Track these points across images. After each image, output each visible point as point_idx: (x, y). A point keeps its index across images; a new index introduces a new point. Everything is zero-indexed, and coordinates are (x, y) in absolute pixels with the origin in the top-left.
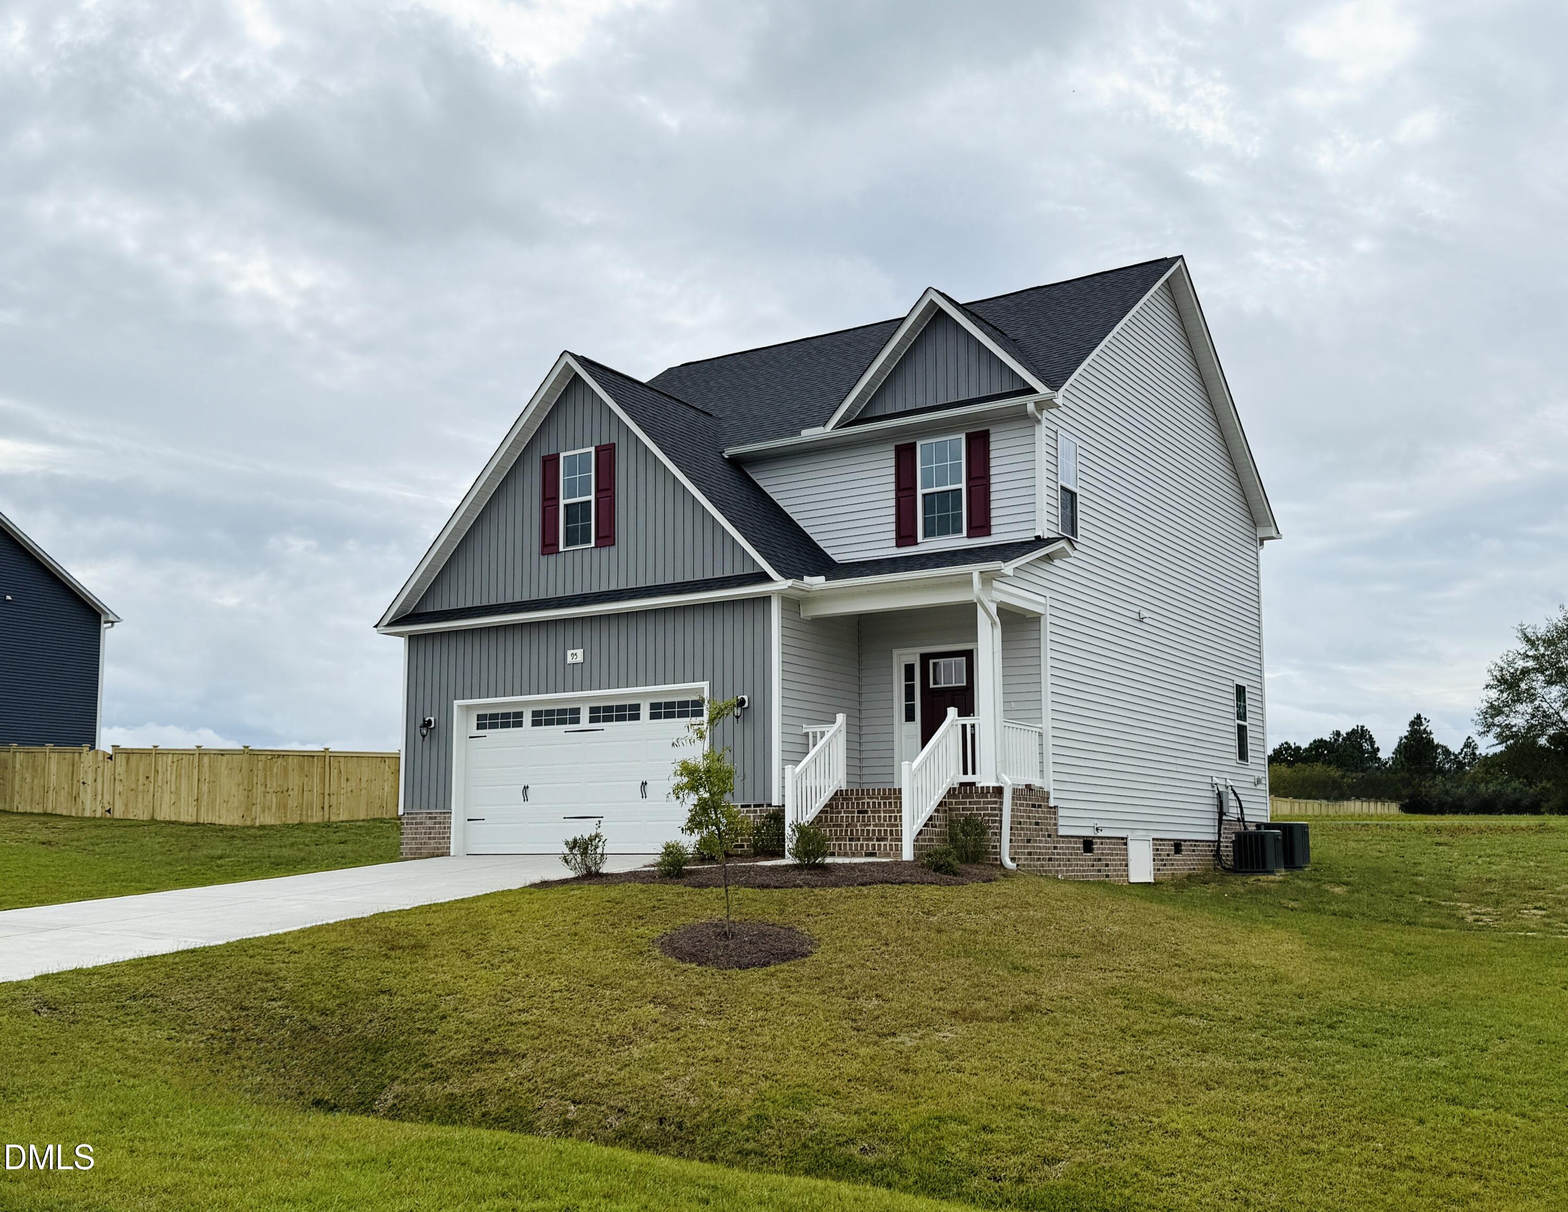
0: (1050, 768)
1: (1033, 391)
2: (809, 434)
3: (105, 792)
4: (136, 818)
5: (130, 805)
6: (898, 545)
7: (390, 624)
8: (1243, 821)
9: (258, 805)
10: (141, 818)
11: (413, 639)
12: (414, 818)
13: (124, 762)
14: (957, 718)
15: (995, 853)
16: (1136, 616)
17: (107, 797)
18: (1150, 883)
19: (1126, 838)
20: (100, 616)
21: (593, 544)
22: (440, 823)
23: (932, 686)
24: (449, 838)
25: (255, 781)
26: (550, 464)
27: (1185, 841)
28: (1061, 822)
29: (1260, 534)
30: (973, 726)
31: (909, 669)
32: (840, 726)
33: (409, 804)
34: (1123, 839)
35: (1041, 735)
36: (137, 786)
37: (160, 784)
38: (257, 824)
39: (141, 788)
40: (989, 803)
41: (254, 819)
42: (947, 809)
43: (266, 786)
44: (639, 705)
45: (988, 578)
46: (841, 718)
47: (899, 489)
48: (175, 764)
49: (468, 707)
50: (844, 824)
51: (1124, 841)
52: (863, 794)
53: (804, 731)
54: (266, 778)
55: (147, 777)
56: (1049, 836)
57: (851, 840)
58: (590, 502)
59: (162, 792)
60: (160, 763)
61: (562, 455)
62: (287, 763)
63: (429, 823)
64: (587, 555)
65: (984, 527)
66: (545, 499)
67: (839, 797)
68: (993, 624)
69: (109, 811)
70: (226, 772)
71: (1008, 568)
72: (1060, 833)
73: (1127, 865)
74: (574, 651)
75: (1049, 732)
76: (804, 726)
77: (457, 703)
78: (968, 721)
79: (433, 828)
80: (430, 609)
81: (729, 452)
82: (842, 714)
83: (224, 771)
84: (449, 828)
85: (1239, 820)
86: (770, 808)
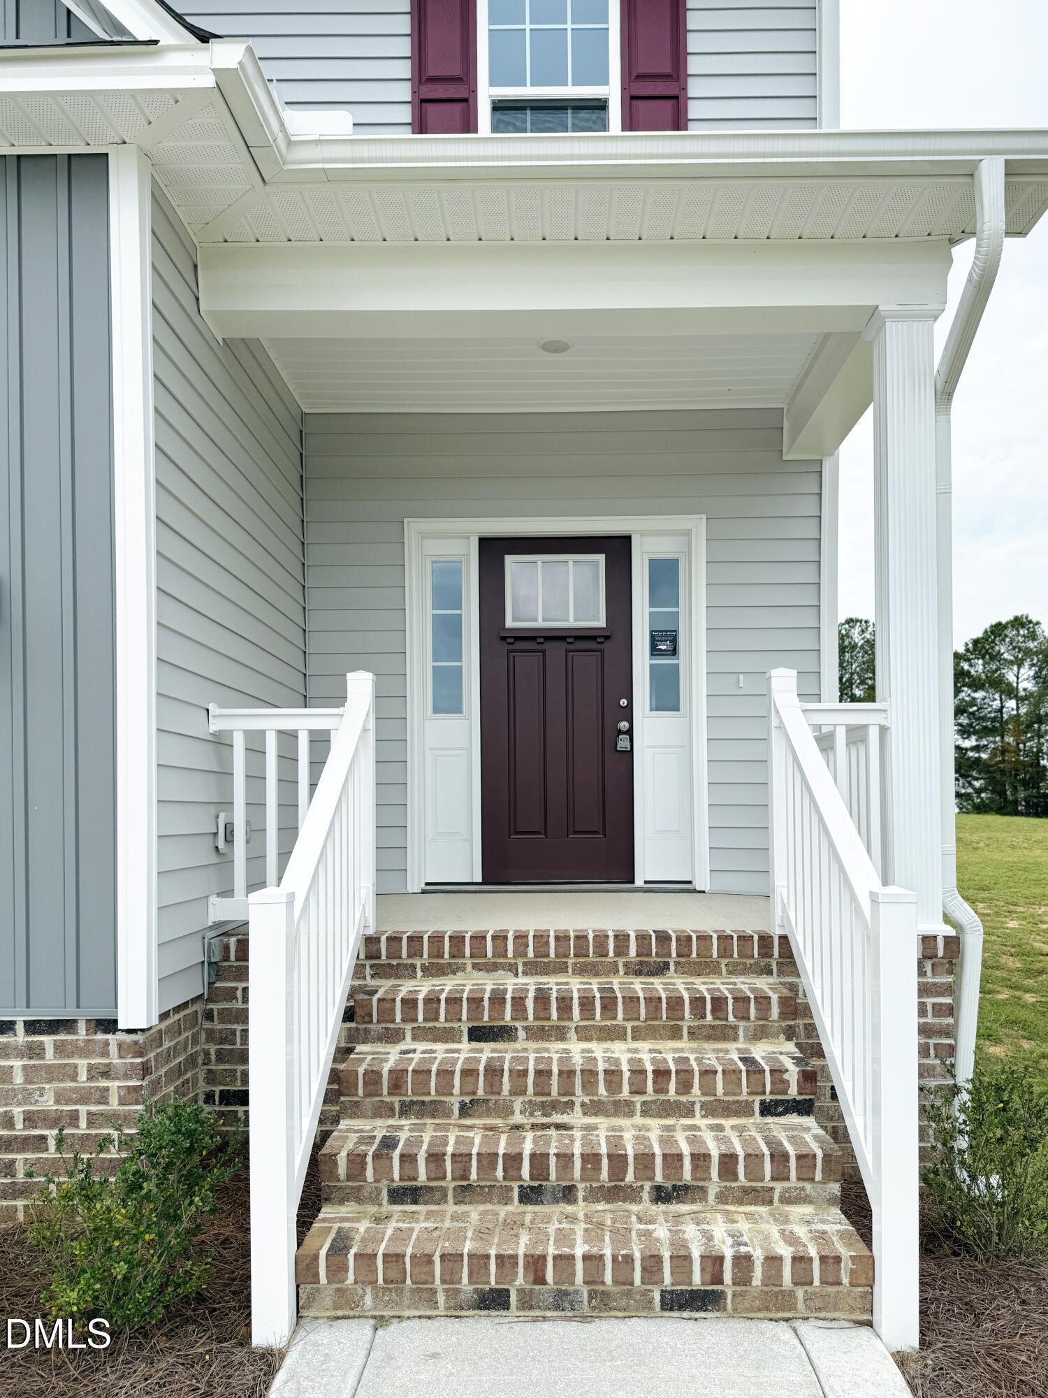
53: (216, 726)
76: (213, 709)
86: (109, 1037)
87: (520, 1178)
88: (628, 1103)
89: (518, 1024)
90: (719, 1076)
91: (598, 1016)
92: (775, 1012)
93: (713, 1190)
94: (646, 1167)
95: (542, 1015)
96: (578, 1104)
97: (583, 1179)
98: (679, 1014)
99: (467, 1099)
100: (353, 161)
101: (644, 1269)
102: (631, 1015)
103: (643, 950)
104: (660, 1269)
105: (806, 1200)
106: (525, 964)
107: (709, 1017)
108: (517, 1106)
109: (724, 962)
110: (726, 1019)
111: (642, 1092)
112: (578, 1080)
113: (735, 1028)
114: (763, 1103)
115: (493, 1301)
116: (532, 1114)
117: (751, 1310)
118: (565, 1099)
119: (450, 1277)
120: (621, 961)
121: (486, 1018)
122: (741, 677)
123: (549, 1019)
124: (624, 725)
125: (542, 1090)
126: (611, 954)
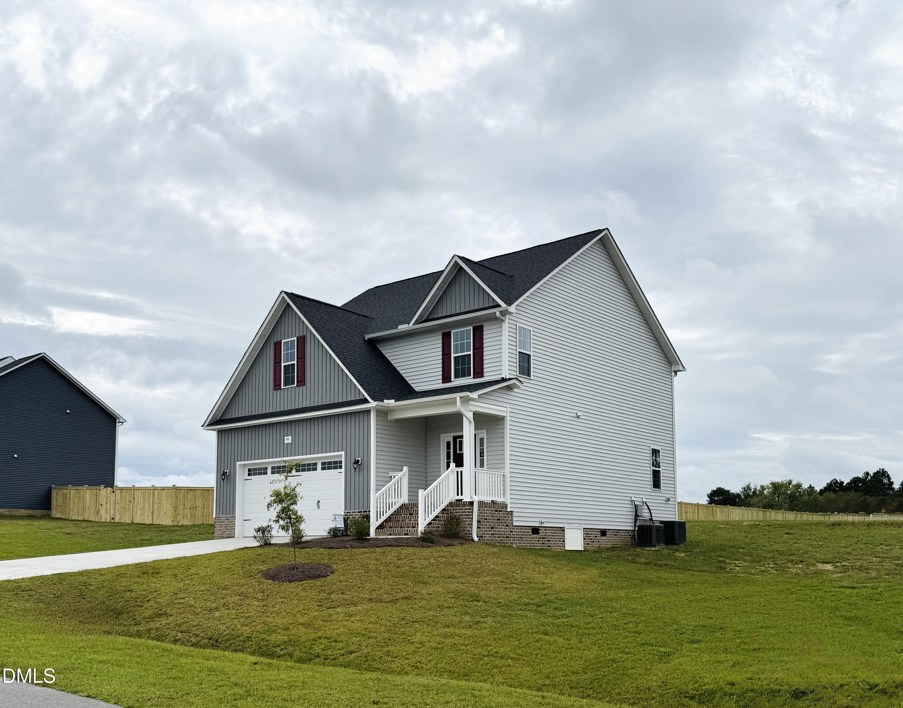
0: (508, 492)
1: (499, 306)
2: (403, 328)
3: (111, 509)
4: (125, 522)
5: (122, 516)
6: (443, 382)
7: (208, 425)
8: (653, 520)
9: (181, 515)
10: (127, 522)
11: (220, 432)
12: (220, 520)
13: (119, 494)
14: (455, 468)
15: (469, 534)
16: (575, 415)
17: (112, 512)
18: (581, 551)
19: (564, 528)
20: (116, 419)
21: (296, 385)
22: (231, 522)
23: (458, 452)
24: (235, 529)
25: (179, 503)
26: (278, 345)
27: (609, 530)
28: (515, 519)
29: (673, 369)
30: (461, 472)
31: (448, 443)
32: (405, 473)
33: (218, 513)
34: (561, 528)
35: (504, 476)
36: (125, 505)
37: (136, 505)
38: (180, 524)
39: (127, 507)
40: (467, 509)
41: (178, 522)
42: (449, 512)
43: (185, 505)
44: (317, 463)
45: (466, 401)
46: (405, 469)
47: (443, 354)
48: (142, 495)
49: (244, 465)
50: (401, 520)
51: (563, 529)
52: (414, 506)
53: (390, 475)
54: (184, 500)
55: (130, 502)
56: (507, 526)
57: (401, 527)
58: (294, 364)
59: (137, 509)
60: (136, 494)
61: (283, 341)
62: (196, 494)
63: (227, 522)
64: (293, 389)
65: (480, 373)
66: (275, 363)
67: (403, 506)
68: (470, 422)
69: (113, 519)
70: (165, 498)
71: (475, 395)
72: (514, 524)
73: (564, 541)
74: (287, 437)
75: (508, 475)
76: (390, 473)
77: (238, 463)
78: (459, 469)
79: (228, 524)
80: (227, 417)
81: (367, 337)
82: (406, 467)
83: (164, 498)
84: (235, 524)
85: (650, 519)
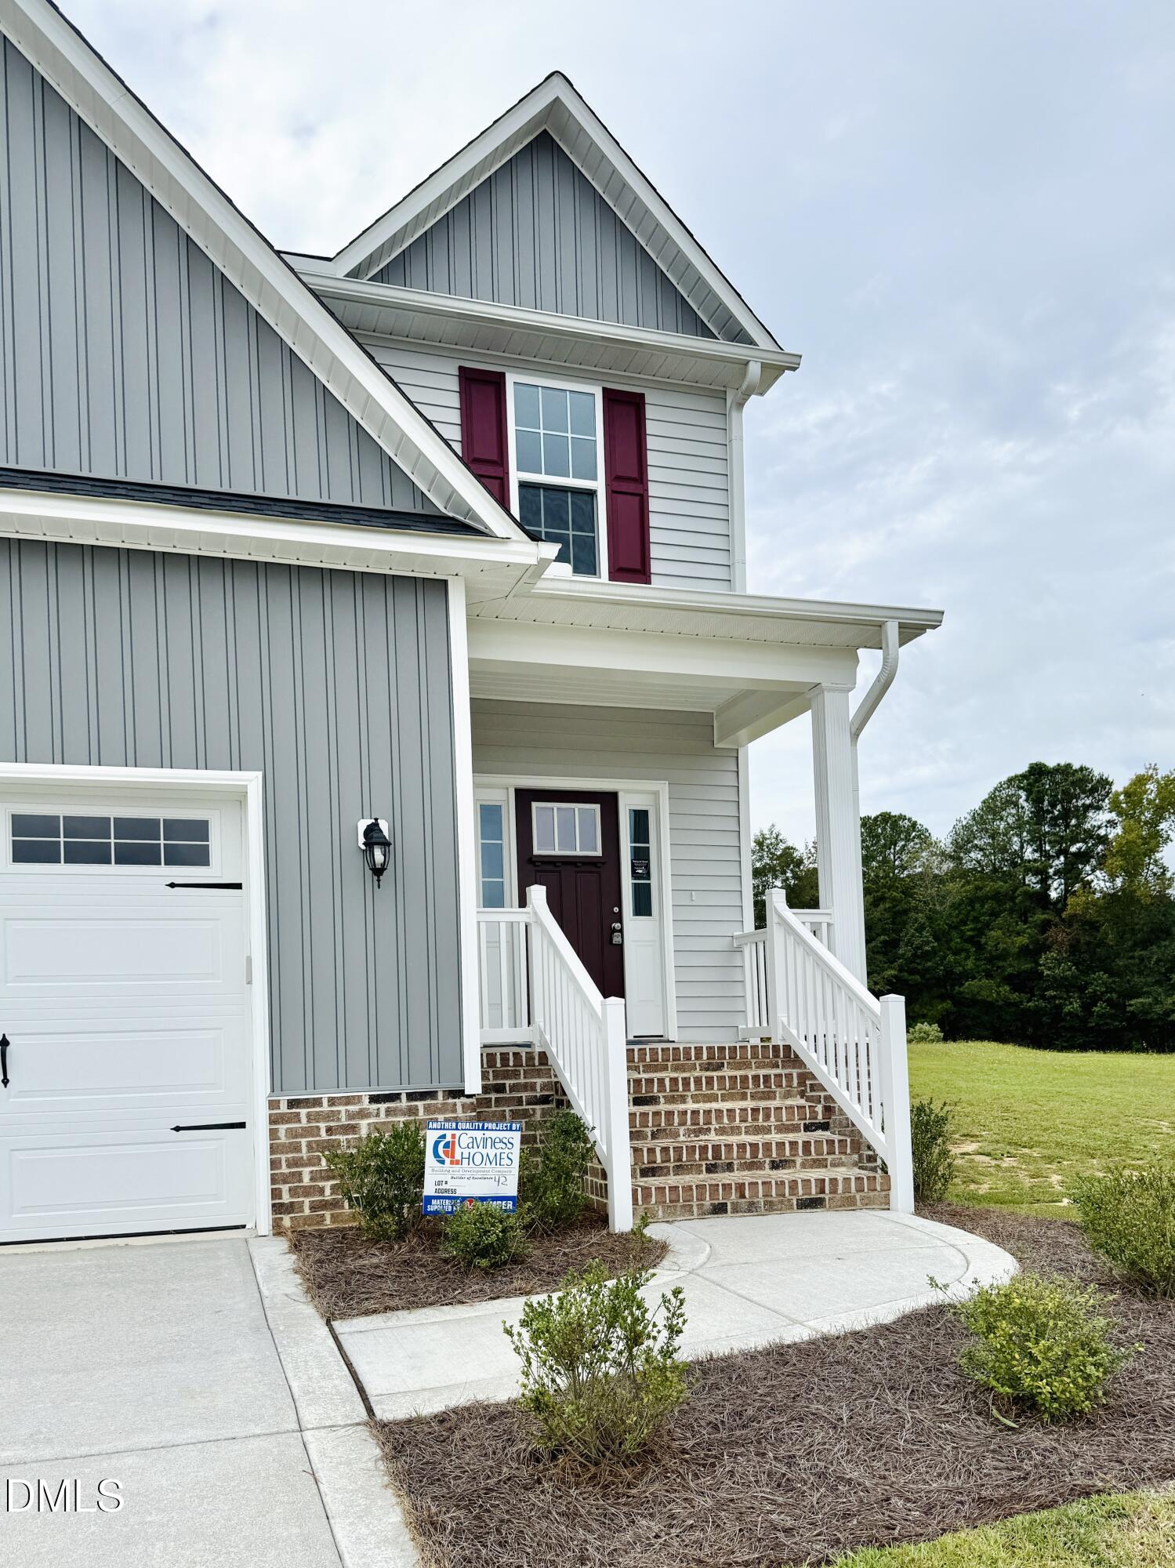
23: (536, 851)
31: (490, 815)
47: (469, 458)
65: (640, 572)
86: (457, 1100)
87: (707, 1159)
88: (738, 1128)
89: (660, 1095)
90: (784, 1110)
91: (704, 1089)
92: (795, 1083)
93: (799, 1161)
94: (768, 1150)
95: (674, 1088)
96: (713, 1129)
97: (738, 1158)
98: (746, 1085)
99: (655, 1129)
100: (570, 591)
101: (790, 1187)
102: (722, 1088)
103: (711, 1056)
104: (797, 1187)
105: (842, 1164)
106: (644, 1066)
107: (762, 1086)
108: (682, 1132)
109: (753, 1061)
110: (770, 1087)
111: (746, 1121)
112: (713, 1115)
113: (775, 1092)
114: (805, 1124)
115: (719, 1209)
116: (689, 1136)
117: (837, 1207)
118: (705, 1127)
119: (701, 1198)
120: (698, 1063)
121: (644, 1091)
122: (693, 893)
123: (678, 1090)
124: (617, 925)
125: (695, 1123)
126: (693, 1058)
